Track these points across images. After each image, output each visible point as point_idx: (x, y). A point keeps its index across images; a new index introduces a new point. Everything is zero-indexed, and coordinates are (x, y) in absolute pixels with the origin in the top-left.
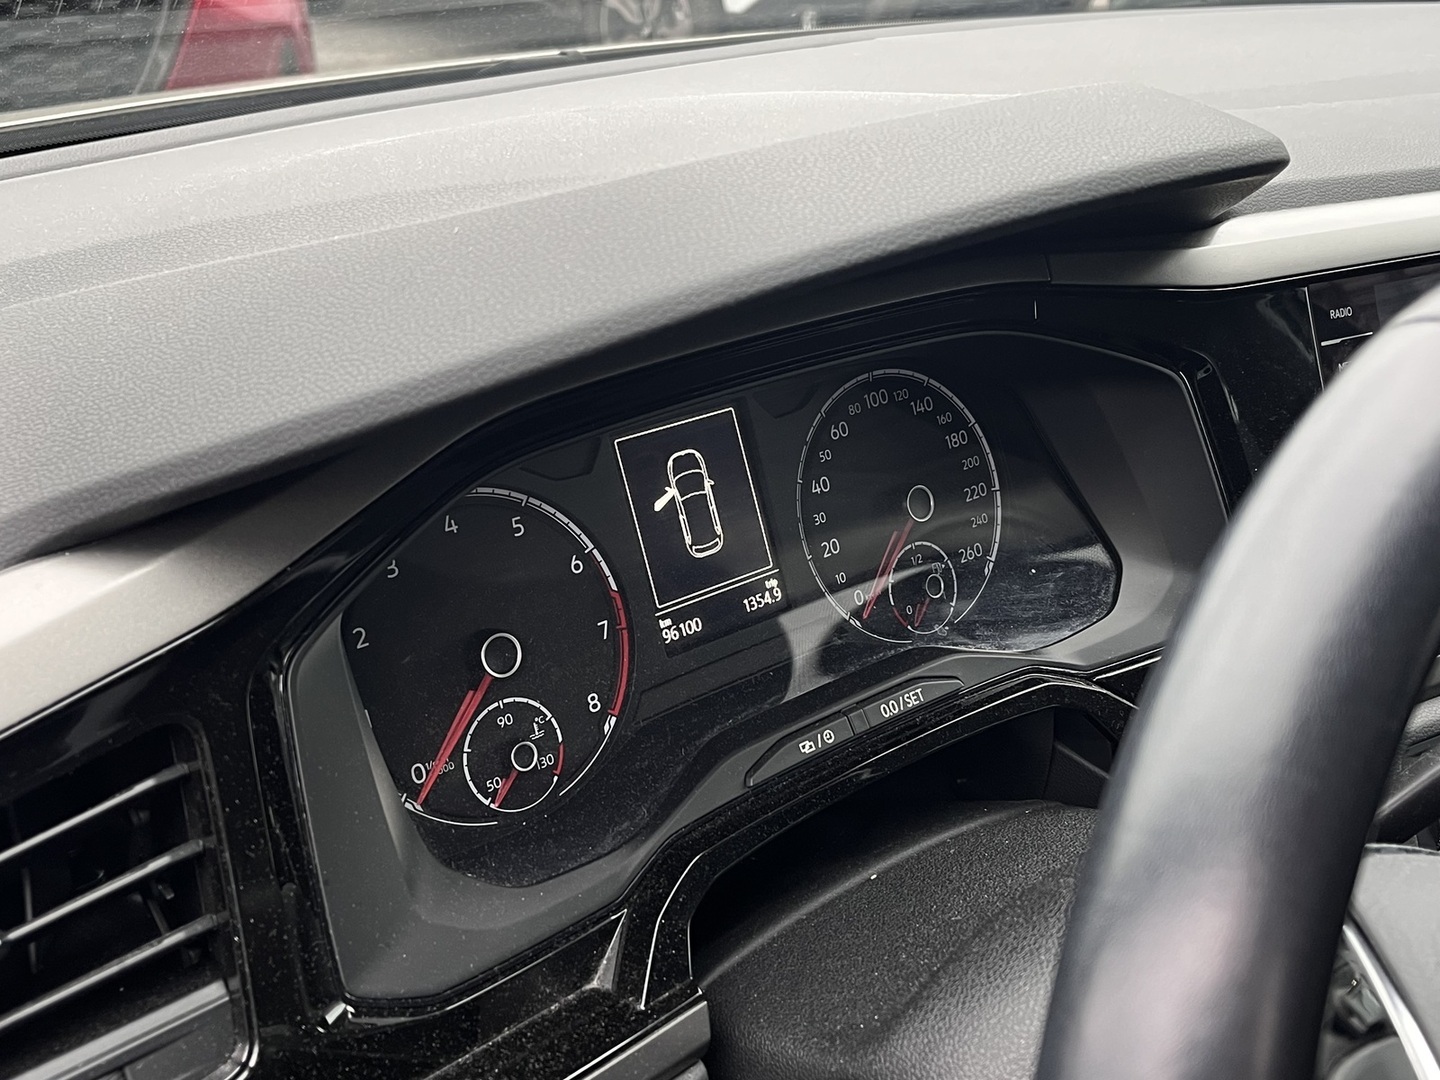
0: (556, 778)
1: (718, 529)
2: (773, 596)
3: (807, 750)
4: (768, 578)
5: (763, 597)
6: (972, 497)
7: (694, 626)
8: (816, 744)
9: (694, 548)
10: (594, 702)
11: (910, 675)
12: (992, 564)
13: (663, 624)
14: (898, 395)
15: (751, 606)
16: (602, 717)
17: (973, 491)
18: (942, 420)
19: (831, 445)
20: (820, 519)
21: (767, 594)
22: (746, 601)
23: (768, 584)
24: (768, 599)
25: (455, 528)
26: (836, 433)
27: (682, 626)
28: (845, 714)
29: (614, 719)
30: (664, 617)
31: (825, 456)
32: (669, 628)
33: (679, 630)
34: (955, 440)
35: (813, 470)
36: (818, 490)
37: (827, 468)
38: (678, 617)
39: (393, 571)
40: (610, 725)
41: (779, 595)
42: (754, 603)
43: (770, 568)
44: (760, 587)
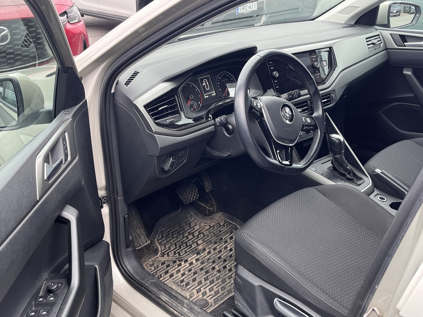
1: (209, 87)
3: (220, 104)
7: (208, 96)
9: (207, 89)
10: (199, 103)
11: (221, 101)
13: (204, 96)
14: (225, 74)
17: (234, 84)
18: (230, 77)
19: (219, 79)
20: (219, 87)
25: (186, 86)
31: (219, 80)
34: (232, 79)
35: (217, 82)
36: (218, 84)
37: (219, 82)
38: (206, 96)
40: (201, 105)
41: (215, 94)
42: (213, 95)
43: (214, 91)
44: (213, 93)
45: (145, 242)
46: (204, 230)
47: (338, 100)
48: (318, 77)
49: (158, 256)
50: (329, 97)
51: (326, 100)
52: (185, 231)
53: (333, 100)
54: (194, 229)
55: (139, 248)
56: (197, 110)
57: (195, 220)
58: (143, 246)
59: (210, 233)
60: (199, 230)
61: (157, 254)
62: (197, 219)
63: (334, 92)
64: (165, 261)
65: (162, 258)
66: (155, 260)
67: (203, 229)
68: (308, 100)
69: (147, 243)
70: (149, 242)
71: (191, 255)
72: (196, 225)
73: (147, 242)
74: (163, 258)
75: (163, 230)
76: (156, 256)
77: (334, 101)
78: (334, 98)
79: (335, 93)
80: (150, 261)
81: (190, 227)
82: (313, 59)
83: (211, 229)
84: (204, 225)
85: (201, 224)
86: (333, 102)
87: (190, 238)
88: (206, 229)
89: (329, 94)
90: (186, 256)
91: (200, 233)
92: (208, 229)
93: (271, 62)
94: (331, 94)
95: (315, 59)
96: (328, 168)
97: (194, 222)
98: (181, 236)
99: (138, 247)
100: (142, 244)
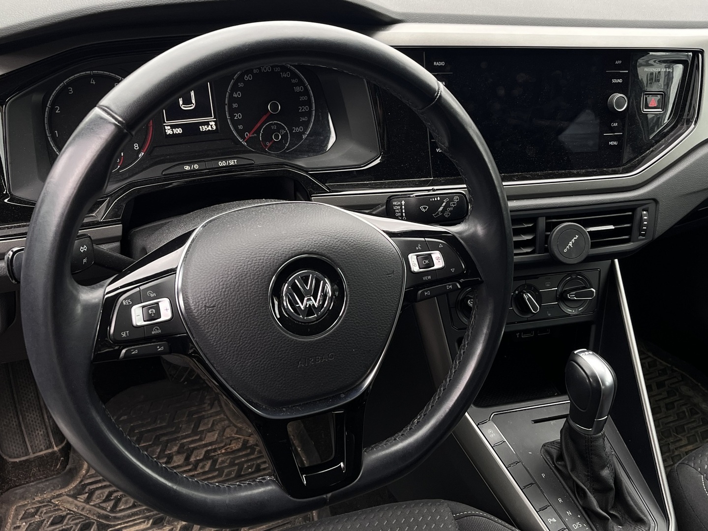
0: (119, 166)
1: (194, 101)
2: (212, 128)
3: (187, 169)
4: (211, 121)
5: (208, 127)
6: (302, 110)
7: (179, 131)
8: (191, 168)
9: (183, 106)
10: (136, 146)
11: (234, 156)
12: (306, 135)
13: (166, 127)
14: (276, 69)
15: (203, 129)
16: (139, 151)
17: (303, 108)
18: (293, 81)
19: (244, 81)
20: (235, 106)
21: (210, 126)
22: (200, 127)
23: (210, 123)
24: (210, 128)
25: (94, 83)
26: (246, 78)
27: (174, 130)
28: (205, 162)
29: (143, 153)
30: (167, 126)
31: (241, 85)
32: (169, 129)
33: (173, 131)
34: (298, 89)
35: (235, 89)
36: (236, 96)
37: (241, 89)
38: (173, 127)
39: (71, 92)
40: (141, 155)
41: (214, 128)
42: (204, 128)
43: (212, 118)
44: (207, 123)
45: (42, 447)
46: (223, 451)
47: (658, 234)
48: (615, 143)
49: (63, 491)
50: (630, 219)
51: (612, 227)
52: (176, 439)
53: (640, 230)
54: (201, 440)
55: (17, 460)
56: (120, 169)
57: (217, 414)
58: (32, 456)
59: (232, 464)
60: (210, 448)
61: (65, 484)
62: (225, 415)
63: (652, 206)
64: (68, 514)
65: (71, 499)
66: (50, 502)
67: (220, 448)
68: (542, 215)
69: (50, 451)
70: (56, 449)
71: (139, 519)
72: (211, 430)
73: (50, 446)
74: (71, 503)
75: (122, 418)
76: (61, 488)
77: (643, 235)
78: (645, 225)
79: (656, 210)
80: (37, 499)
81: (195, 432)
82: (614, 81)
83: (241, 454)
84: (233, 435)
85: (228, 430)
86: (641, 237)
87: (175, 462)
88: (229, 450)
89: (633, 209)
90: (129, 516)
91: (207, 457)
92: (233, 452)
93: (442, 64)
94: (639, 209)
95: (620, 81)
96: (544, 445)
97: (211, 420)
98: (158, 450)
99: (15, 458)
100: (30, 451)
